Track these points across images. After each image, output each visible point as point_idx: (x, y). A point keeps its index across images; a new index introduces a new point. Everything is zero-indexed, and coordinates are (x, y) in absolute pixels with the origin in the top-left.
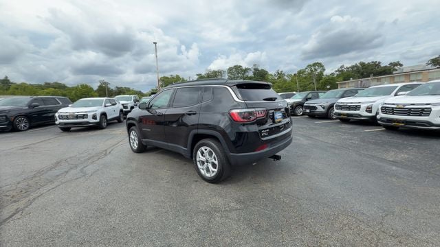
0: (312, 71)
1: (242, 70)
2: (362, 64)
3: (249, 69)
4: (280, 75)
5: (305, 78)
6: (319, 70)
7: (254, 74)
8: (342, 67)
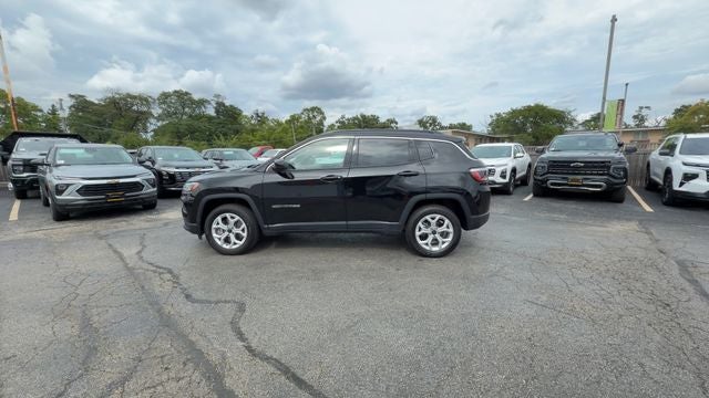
0: (309, 118)
1: (193, 102)
2: (363, 116)
3: (207, 101)
4: (261, 118)
5: (302, 127)
6: (318, 118)
7: (217, 111)
8: (343, 117)
